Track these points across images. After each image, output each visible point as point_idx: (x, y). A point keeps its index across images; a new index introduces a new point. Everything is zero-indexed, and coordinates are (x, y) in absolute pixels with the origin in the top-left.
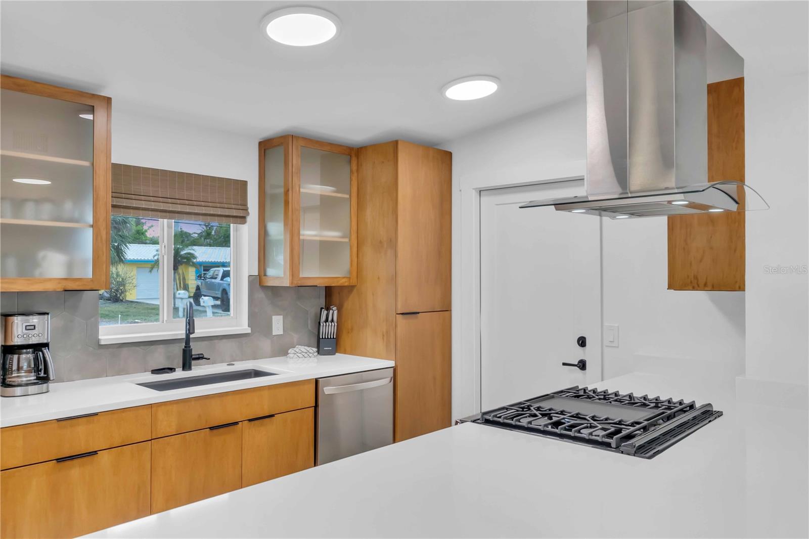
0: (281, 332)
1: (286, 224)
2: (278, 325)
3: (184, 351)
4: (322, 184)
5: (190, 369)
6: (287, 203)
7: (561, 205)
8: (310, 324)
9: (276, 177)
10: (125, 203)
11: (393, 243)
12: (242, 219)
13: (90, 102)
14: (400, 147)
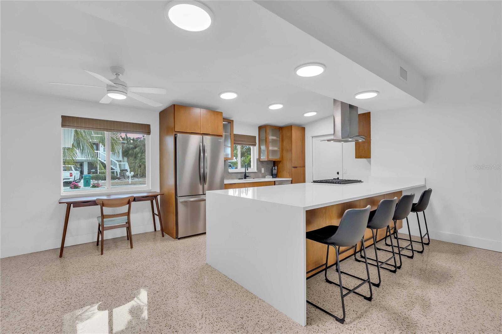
0: (264, 172)
1: (266, 147)
2: (263, 170)
3: (245, 175)
4: (272, 136)
5: (246, 179)
6: (266, 141)
7: (328, 140)
8: (270, 171)
9: (263, 134)
10: (236, 142)
11: (291, 150)
12: (255, 145)
13: (230, 121)
14: (292, 127)
